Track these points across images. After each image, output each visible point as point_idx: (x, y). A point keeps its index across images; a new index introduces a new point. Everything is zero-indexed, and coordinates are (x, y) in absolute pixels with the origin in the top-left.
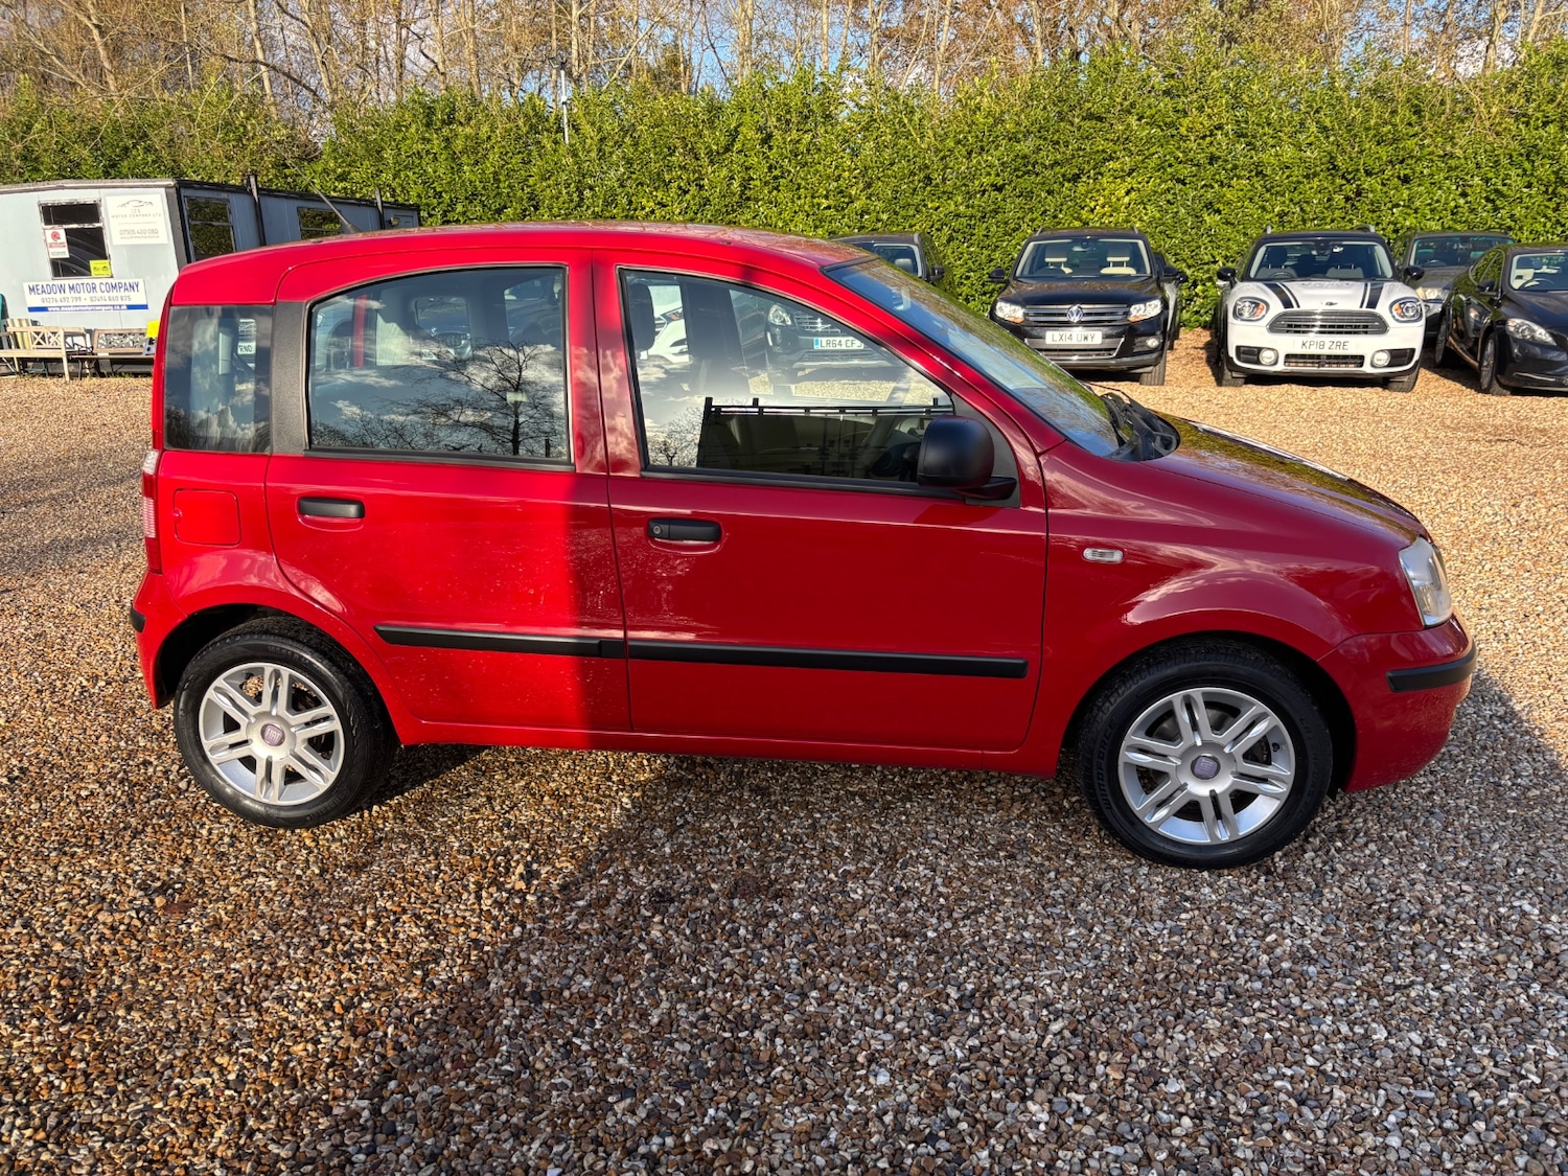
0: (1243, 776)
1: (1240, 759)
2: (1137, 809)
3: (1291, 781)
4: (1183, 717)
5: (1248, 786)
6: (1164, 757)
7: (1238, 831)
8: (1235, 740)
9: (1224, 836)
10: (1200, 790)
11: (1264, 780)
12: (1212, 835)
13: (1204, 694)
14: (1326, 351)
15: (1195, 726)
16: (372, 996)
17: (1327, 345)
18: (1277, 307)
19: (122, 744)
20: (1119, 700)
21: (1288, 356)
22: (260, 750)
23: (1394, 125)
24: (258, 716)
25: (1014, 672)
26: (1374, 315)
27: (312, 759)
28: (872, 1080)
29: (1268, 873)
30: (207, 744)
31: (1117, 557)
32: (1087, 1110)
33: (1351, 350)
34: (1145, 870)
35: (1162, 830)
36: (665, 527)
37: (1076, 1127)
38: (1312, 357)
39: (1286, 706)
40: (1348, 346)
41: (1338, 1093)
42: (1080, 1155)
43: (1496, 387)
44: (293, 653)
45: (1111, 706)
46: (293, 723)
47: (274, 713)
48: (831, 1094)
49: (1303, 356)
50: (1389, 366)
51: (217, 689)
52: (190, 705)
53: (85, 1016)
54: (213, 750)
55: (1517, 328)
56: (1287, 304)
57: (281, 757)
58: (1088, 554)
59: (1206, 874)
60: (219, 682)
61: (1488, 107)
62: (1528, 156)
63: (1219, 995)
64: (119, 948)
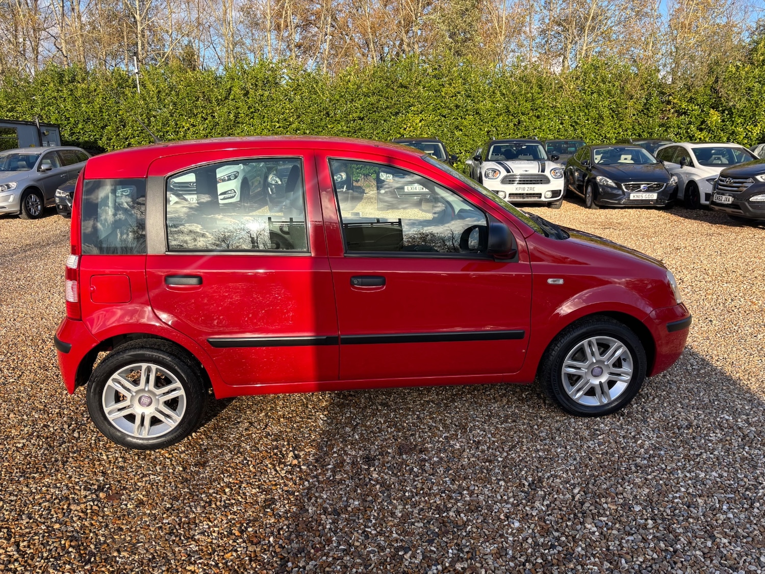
0: (611, 374)
1: (611, 366)
2: (570, 393)
3: (631, 374)
4: (588, 351)
5: (614, 378)
6: (579, 368)
7: (610, 398)
8: (608, 359)
9: (605, 401)
10: (596, 382)
11: (619, 375)
12: (600, 401)
13: (597, 339)
14: (526, 192)
15: (593, 354)
16: (251, 525)
17: (526, 189)
18: (504, 173)
19: (25, 417)
20: (562, 345)
21: (510, 194)
22: (138, 410)
23: (532, 94)
24: (137, 392)
25: (519, 336)
26: (545, 176)
27: (167, 411)
28: (512, 525)
29: (622, 415)
30: (106, 410)
31: (561, 282)
32: (610, 524)
33: (536, 191)
34: (573, 420)
35: (580, 402)
36: (360, 280)
37: (609, 532)
38: (520, 194)
39: (629, 341)
40: (535, 189)
41: (699, 500)
42: (617, 543)
43: (594, 206)
44: (159, 357)
45: (557, 349)
46: (157, 394)
47: (147, 389)
48: (498, 535)
49: (516, 194)
50: (552, 197)
51: (115, 380)
52: (98, 389)
53: (95, 559)
54: (110, 413)
55: (601, 180)
56: (508, 171)
57: (149, 412)
58: (550, 281)
59: (598, 419)
60: (115, 375)
61: (569, 86)
62: (587, 107)
63: (633, 468)
64: (93, 522)
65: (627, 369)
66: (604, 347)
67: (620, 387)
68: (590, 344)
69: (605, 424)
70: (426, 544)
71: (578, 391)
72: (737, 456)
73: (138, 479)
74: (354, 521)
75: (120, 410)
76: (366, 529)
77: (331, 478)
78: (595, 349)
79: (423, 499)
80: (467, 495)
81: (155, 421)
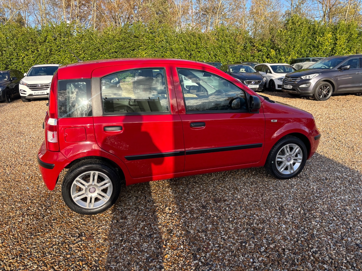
1: (294, 156)
8: (293, 153)
9: (292, 172)
10: (289, 164)
12: (290, 172)
13: (289, 145)
20: (276, 149)
24: (88, 186)
25: (260, 146)
28: (282, 227)
29: (298, 177)
31: (276, 121)
32: (320, 221)
35: (283, 173)
37: (322, 224)
39: (301, 145)
41: (347, 207)
42: (328, 228)
46: (99, 186)
47: (93, 184)
48: (279, 231)
58: (272, 121)
59: (290, 180)
64: (86, 251)
65: (300, 157)
66: (291, 149)
67: (298, 165)
68: (286, 147)
69: (293, 181)
70: (252, 239)
71: (282, 168)
72: (350, 189)
73: (97, 228)
74: (215, 234)
75: (78, 196)
76: (222, 236)
77: (192, 217)
78: (288, 149)
79: (238, 220)
80: (256, 217)
81: (97, 199)
